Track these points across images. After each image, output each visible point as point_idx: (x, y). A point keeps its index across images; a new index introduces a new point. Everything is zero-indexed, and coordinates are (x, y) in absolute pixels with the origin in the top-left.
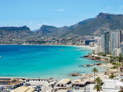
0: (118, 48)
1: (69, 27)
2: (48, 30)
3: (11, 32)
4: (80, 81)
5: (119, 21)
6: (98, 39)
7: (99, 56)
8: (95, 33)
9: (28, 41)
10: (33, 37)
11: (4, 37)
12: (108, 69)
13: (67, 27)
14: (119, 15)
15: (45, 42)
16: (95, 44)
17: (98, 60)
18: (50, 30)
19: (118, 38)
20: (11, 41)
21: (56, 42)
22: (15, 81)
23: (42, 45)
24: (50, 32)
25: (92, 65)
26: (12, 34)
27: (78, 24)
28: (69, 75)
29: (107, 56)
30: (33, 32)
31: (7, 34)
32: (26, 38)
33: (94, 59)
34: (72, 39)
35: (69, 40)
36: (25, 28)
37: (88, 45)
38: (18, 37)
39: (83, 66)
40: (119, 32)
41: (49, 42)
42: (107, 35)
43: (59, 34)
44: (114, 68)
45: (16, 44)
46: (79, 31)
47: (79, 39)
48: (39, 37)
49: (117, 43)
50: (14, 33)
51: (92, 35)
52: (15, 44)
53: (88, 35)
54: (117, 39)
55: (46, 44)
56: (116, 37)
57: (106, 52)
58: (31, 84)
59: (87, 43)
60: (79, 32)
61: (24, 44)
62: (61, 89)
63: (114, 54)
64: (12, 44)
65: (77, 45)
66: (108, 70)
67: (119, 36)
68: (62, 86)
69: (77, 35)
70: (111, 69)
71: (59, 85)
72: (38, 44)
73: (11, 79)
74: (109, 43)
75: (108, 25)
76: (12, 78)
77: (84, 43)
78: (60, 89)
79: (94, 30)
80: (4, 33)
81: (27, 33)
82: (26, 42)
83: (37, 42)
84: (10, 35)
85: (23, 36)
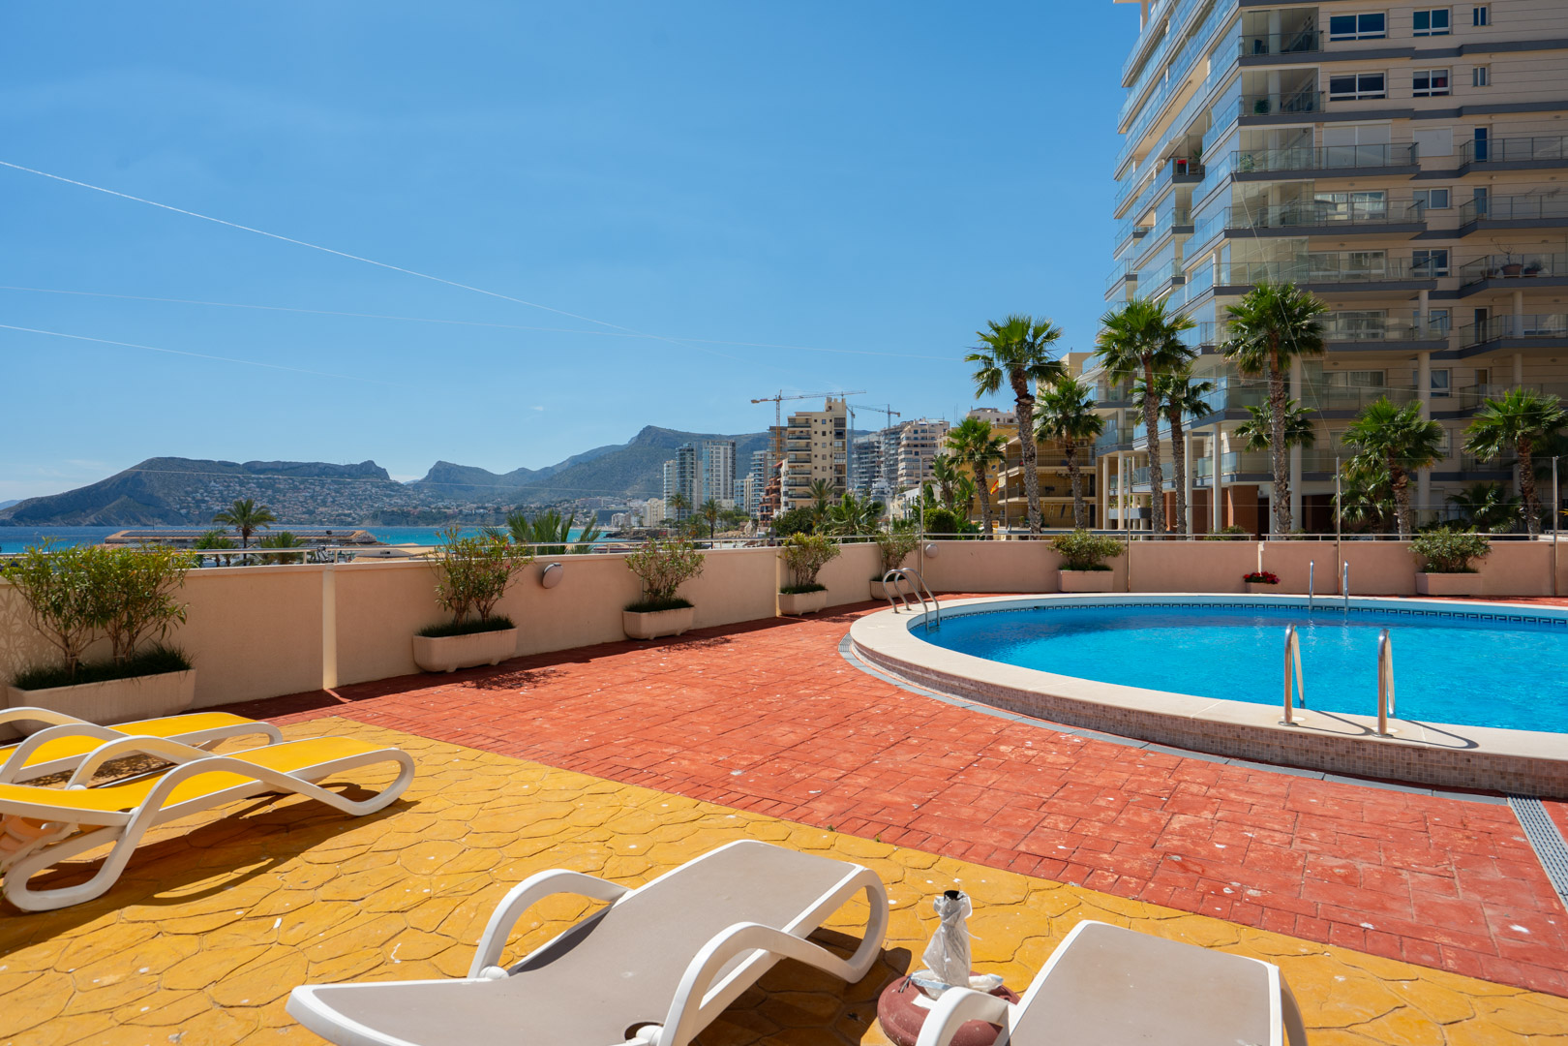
1: (536, 472)
2: (459, 481)
3: (311, 484)
10: (399, 501)
11: (281, 498)
13: (530, 471)
15: (448, 517)
18: (466, 482)
19: (725, 467)
20: (310, 513)
21: (494, 517)
23: (436, 526)
24: (466, 488)
26: (318, 489)
30: (400, 486)
31: (296, 489)
32: (372, 506)
36: (368, 471)
37: (608, 523)
38: (340, 500)
40: (729, 447)
42: (688, 455)
43: (500, 495)
46: (572, 483)
47: (574, 506)
48: (425, 503)
49: (722, 482)
50: (322, 487)
53: (605, 495)
54: (722, 469)
56: (719, 462)
67: (729, 461)
72: (420, 522)
74: (695, 485)
80: (282, 487)
81: (378, 487)
82: (373, 517)
83: (419, 518)
84: (307, 494)
85: (361, 499)
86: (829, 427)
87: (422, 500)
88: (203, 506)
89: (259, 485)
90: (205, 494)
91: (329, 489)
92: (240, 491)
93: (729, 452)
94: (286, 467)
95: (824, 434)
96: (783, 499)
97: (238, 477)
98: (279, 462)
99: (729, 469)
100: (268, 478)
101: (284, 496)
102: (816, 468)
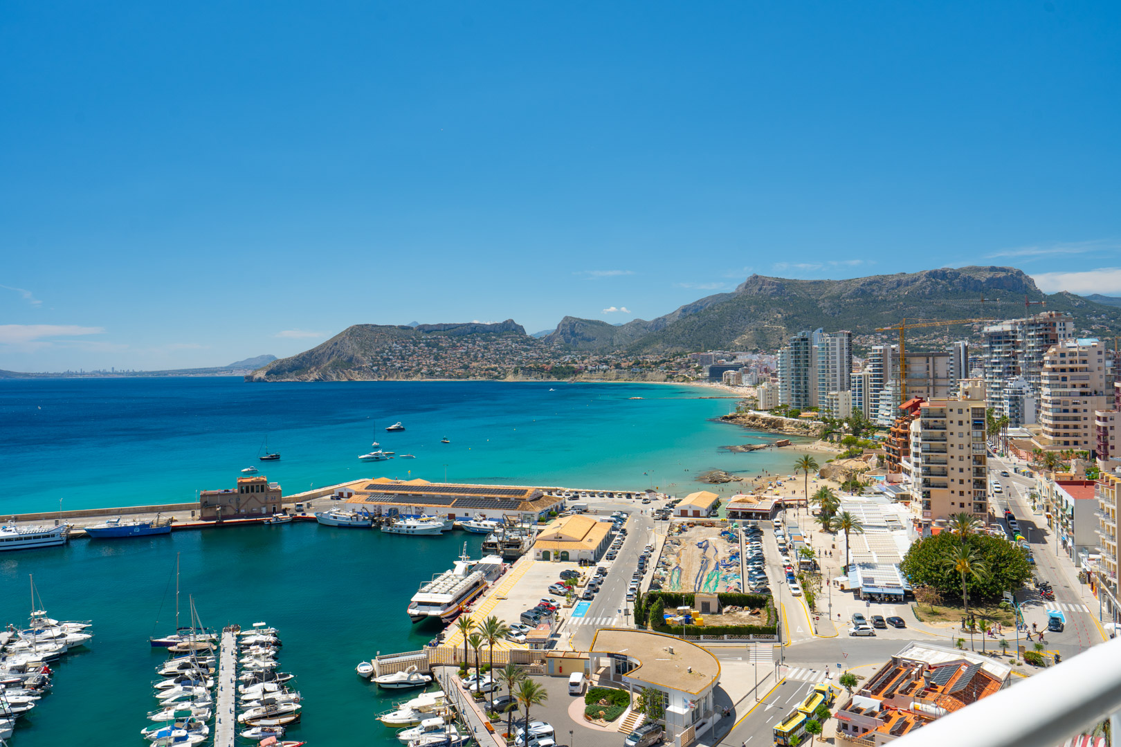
0: (842, 389)
1: (649, 323)
2: (582, 334)
3: (466, 342)
4: (755, 501)
5: (817, 301)
6: (751, 361)
7: (774, 417)
8: (737, 342)
9: (522, 368)
10: (534, 354)
11: (444, 355)
12: (832, 461)
13: (644, 322)
14: (815, 283)
15: (576, 372)
16: (745, 378)
17: (772, 430)
18: (588, 334)
19: (842, 358)
20: (466, 367)
21: (614, 372)
22: (539, 498)
23: (566, 380)
24: (589, 340)
25: (762, 445)
26: (470, 346)
27: (678, 313)
28: (701, 479)
29: (806, 418)
30: (534, 340)
31: (454, 347)
33: (759, 427)
34: (664, 361)
35: (655, 363)
36: (509, 329)
37: (720, 380)
38: (488, 355)
39: (732, 450)
40: (845, 338)
41: (591, 371)
42: (803, 348)
43: (619, 346)
44: (851, 456)
45: (483, 379)
46: (683, 335)
47: (687, 361)
48: (555, 356)
49: (838, 373)
50: (474, 344)
51: (728, 349)
52: (479, 379)
53: (714, 348)
54: (838, 360)
55: (582, 379)
56: (835, 354)
57: (799, 405)
58: (590, 508)
59: (716, 374)
60: (683, 339)
61: (510, 378)
62: (695, 525)
63: (828, 411)
64: (471, 379)
65: (681, 379)
66: (832, 463)
67: (846, 351)
68: (696, 514)
69: (679, 349)
70: (841, 458)
71: (684, 513)
72: (552, 377)
73: (526, 491)
74: (810, 373)
75: (780, 316)
76: (531, 489)
77: (707, 374)
78: (692, 525)
79: (734, 333)
80: (444, 345)
81: (517, 343)
82: (514, 372)
83: (551, 373)
84: (463, 351)
85: (504, 354)
86: (967, 416)
87: (553, 353)
88: (388, 364)
89: (428, 345)
90: (390, 354)
91: (479, 346)
92: (414, 350)
93: (845, 342)
94: (447, 328)
95: (961, 423)
96: (913, 449)
97: (412, 339)
98: (442, 324)
99: (845, 360)
100: (433, 339)
101: (446, 353)
102: (952, 457)
